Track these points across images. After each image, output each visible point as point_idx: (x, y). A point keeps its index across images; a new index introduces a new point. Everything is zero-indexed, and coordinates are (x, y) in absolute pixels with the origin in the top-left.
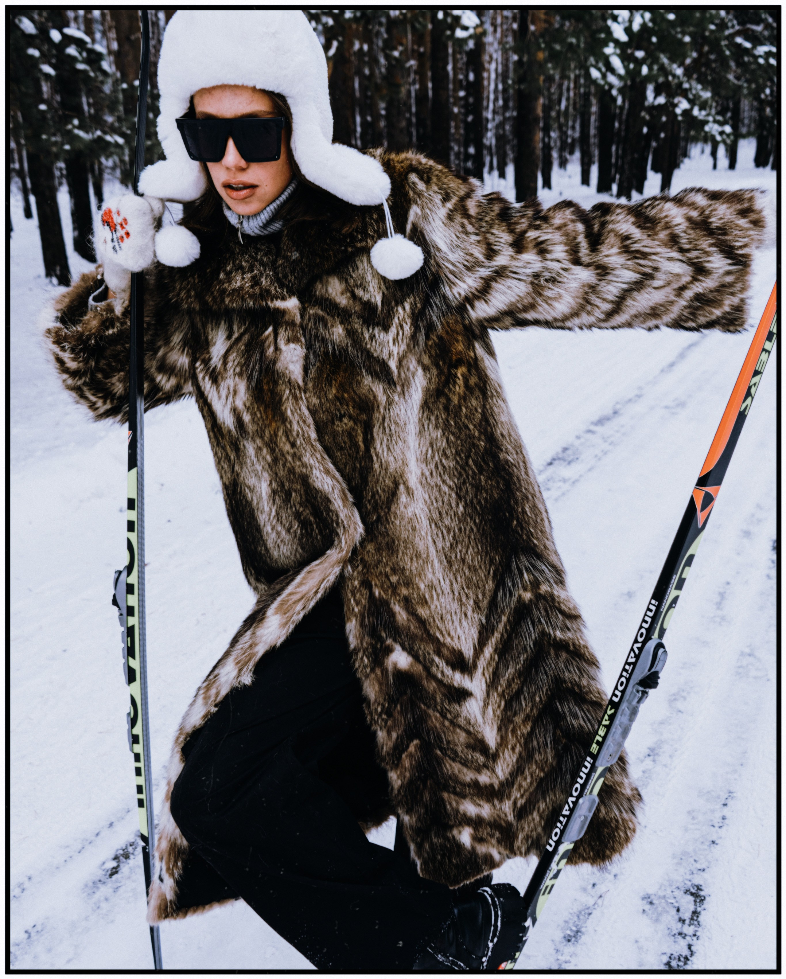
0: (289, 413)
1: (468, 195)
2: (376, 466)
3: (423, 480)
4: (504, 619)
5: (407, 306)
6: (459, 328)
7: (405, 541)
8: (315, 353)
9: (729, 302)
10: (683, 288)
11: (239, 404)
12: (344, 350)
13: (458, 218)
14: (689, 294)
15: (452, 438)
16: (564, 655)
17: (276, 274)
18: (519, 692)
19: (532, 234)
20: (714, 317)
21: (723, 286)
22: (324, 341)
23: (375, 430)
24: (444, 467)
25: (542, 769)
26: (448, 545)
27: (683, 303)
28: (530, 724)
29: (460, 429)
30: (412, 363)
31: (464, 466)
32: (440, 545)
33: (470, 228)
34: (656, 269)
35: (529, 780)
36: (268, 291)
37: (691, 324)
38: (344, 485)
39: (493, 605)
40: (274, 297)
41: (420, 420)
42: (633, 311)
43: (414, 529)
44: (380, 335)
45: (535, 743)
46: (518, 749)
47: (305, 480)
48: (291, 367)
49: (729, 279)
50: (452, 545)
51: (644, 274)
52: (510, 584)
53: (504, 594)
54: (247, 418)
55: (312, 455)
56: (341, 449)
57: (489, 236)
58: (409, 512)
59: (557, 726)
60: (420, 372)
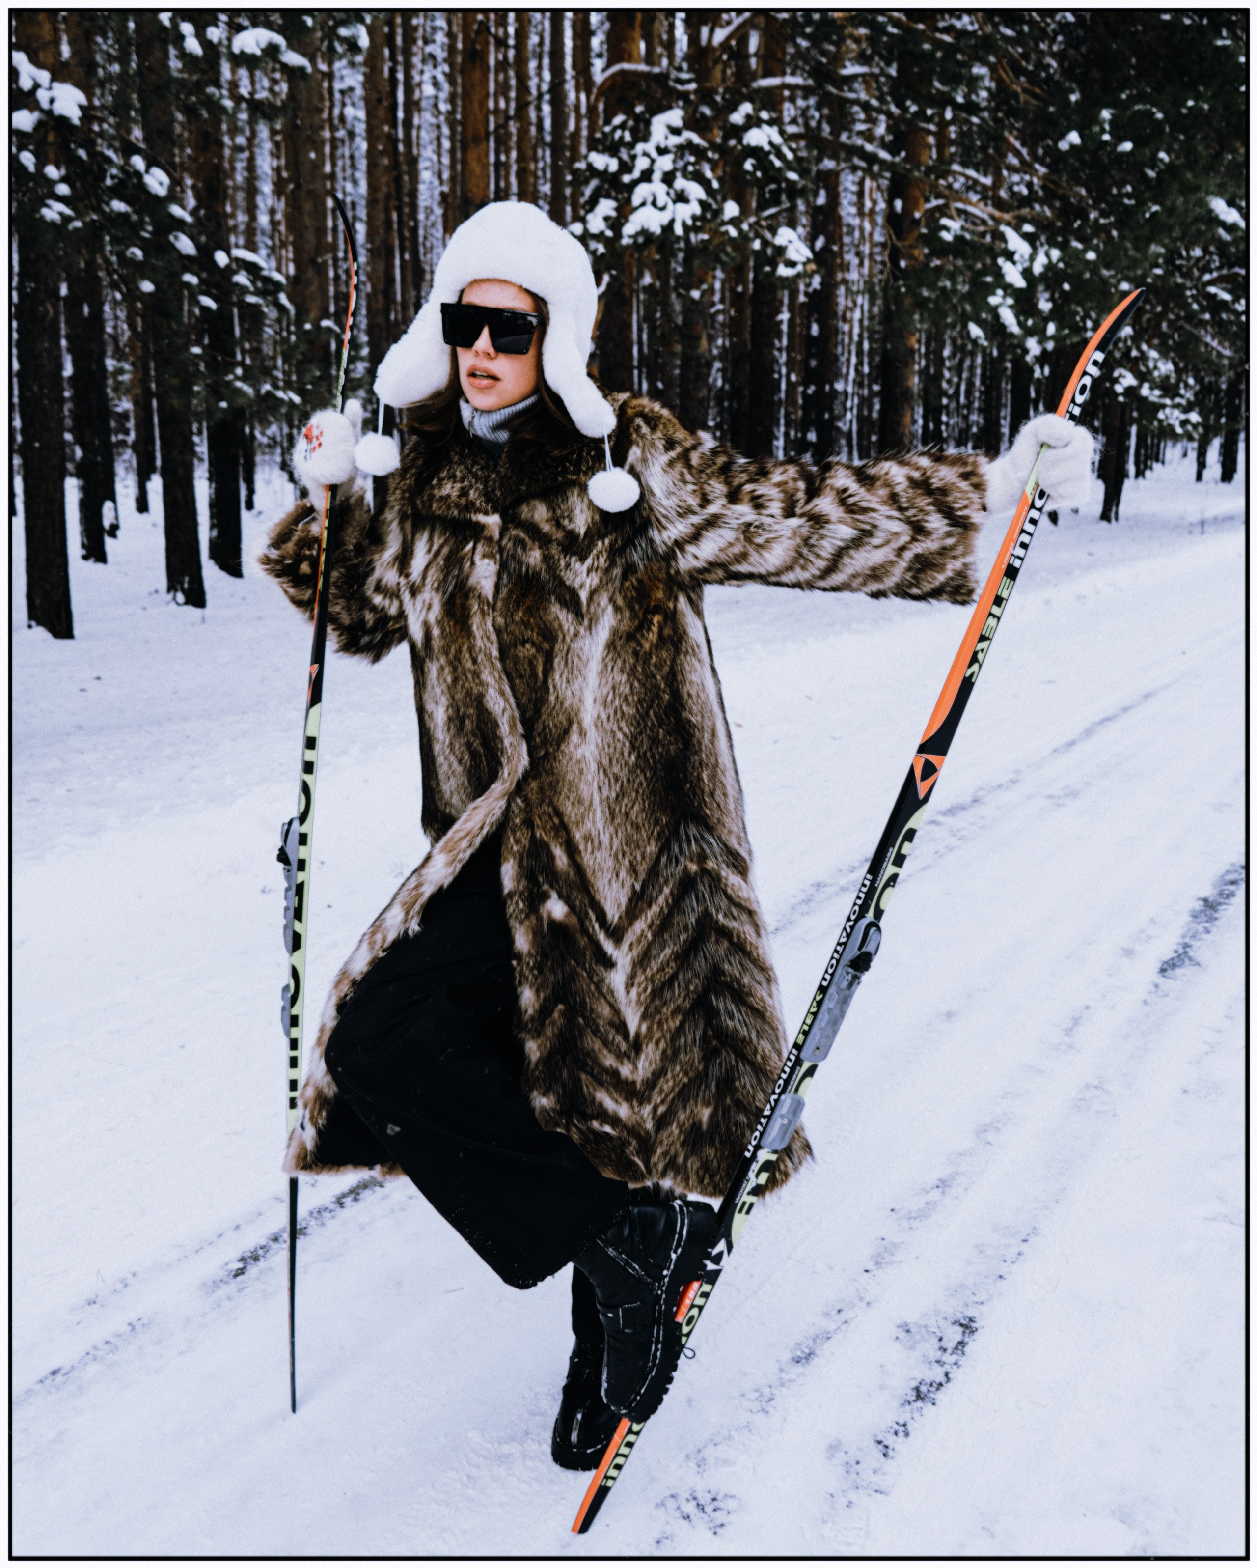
0: (475, 628)
1: (694, 447)
2: (552, 698)
3: (598, 723)
4: (666, 891)
5: (607, 541)
6: (662, 575)
7: (571, 784)
8: (509, 574)
9: (952, 566)
10: (902, 549)
11: (432, 618)
12: (537, 574)
13: (679, 467)
14: (908, 555)
15: (636, 684)
16: (726, 944)
17: (486, 487)
18: (674, 977)
19: (748, 487)
20: (937, 583)
21: (944, 548)
22: (520, 563)
23: (556, 661)
24: (623, 713)
25: (686, 1074)
26: (614, 795)
27: (903, 564)
28: (680, 1017)
29: (647, 676)
30: (603, 599)
31: (644, 716)
32: (605, 793)
33: (688, 477)
34: (875, 526)
35: (671, 1083)
36: (473, 504)
37: (915, 591)
38: (517, 714)
39: (654, 872)
40: (478, 511)
41: (603, 660)
42: (850, 571)
43: (581, 772)
44: (576, 565)
45: (683, 1041)
46: (662, 1045)
47: (480, 698)
48: (483, 582)
49: (950, 541)
50: (617, 796)
51: (863, 531)
52: (677, 850)
53: (669, 860)
54: (436, 632)
55: (491, 673)
56: (521, 677)
57: (706, 487)
58: (579, 753)
59: (708, 1024)
60: (610, 609)
